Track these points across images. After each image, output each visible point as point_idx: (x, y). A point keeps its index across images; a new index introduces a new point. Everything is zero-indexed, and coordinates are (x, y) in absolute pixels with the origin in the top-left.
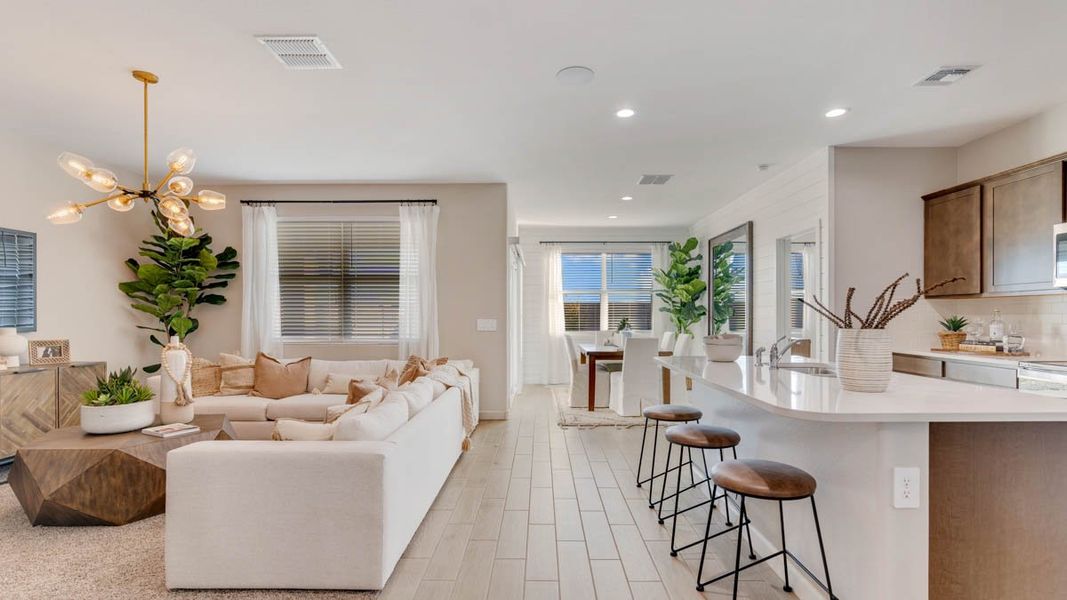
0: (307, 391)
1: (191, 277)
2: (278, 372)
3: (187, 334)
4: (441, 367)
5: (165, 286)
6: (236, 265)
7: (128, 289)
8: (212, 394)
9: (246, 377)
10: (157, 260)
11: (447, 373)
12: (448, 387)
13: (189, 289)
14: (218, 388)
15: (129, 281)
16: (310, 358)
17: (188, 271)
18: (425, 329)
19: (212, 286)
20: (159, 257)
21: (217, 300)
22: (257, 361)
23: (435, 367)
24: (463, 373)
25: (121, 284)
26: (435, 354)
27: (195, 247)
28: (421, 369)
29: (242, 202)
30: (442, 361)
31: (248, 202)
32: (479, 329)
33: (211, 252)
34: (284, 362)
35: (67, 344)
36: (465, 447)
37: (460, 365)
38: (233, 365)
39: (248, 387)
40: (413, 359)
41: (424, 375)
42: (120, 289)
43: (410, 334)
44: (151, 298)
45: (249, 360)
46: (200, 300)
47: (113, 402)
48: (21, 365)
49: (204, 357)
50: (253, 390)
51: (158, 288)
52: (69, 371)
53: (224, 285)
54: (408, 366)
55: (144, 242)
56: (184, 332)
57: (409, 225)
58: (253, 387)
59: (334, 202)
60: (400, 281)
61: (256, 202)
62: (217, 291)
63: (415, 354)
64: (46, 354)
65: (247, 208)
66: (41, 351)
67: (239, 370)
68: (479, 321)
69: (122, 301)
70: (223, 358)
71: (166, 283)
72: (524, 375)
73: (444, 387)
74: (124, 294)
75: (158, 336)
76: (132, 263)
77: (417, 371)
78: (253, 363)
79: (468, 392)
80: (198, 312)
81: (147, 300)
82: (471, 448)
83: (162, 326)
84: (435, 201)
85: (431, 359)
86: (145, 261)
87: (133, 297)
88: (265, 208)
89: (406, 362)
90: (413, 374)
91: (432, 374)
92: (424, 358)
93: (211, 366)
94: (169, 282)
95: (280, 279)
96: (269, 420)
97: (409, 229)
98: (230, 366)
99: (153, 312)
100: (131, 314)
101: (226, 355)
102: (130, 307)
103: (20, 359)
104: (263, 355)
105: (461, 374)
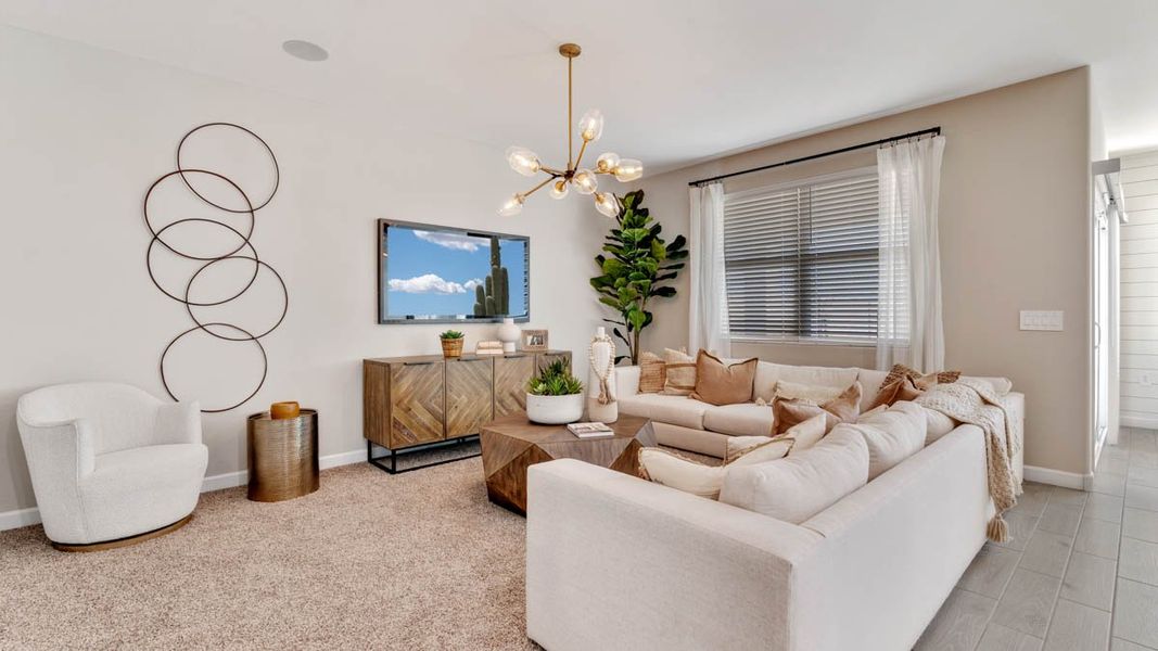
0: (752, 400)
1: (645, 270)
2: (718, 374)
3: (642, 327)
4: (945, 386)
5: (623, 279)
6: (686, 253)
7: (598, 283)
8: (657, 392)
9: (687, 378)
10: (617, 255)
11: (959, 399)
12: (957, 423)
13: (642, 281)
14: (663, 386)
15: (596, 276)
16: (756, 359)
17: (640, 262)
18: (920, 325)
19: (664, 277)
20: (617, 251)
21: (668, 292)
22: (699, 359)
23: (934, 385)
24: (992, 400)
25: (592, 279)
26: (938, 365)
27: (647, 237)
28: (909, 387)
29: (690, 184)
30: (948, 377)
31: (696, 184)
32: (1022, 327)
33: (662, 242)
34: (727, 362)
35: (546, 333)
36: (994, 532)
37: (986, 387)
38: (676, 362)
39: (689, 388)
40: (897, 370)
41: (912, 398)
42: (592, 283)
43: (895, 334)
44: (613, 292)
45: (692, 359)
46: (653, 294)
47: (546, 393)
48: (517, 351)
49: (654, 352)
50: (693, 391)
51: (617, 281)
52: (543, 358)
53: (673, 276)
54: (889, 380)
55: (607, 238)
56: (639, 325)
57: (894, 174)
58: (694, 389)
59: (787, 163)
60: (880, 257)
61: (704, 181)
62: (668, 283)
63: (903, 363)
64: (533, 343)
65: (694, 190)
66: (530, 338)
67: (682, 368)
68: (1022, 312)
69: (593, 295)
70: (667, 354)
71: (623, 276)
72: (1123, 410)
73: (950, 424)
74: (594, 289)
75: (619, 327)
76: (600, 259)
77: (901, 389)
78: (695, 362)
79: (1000, 434)
80: (652, 305)
81: (610, 293)
82: (1008, 538)
83: (622, 320)
84: (937, 130)
85: (930, 370)
86: (609, 255)
87: (601, 291)
88: (711, 186)
89: (887, 374)
90: (893, 394)
91: (926, 397)
92: (917, 368)
93: (657, 362)
94: (626, 275)
95: (726, 267)
96: (706, 429)
97: (894, 180)
98: (673, 363)
99: (615, 306)
100: (599, 306)
101: (671, 351)
102: (598, 301)
103: (516, 345)
104: (705, 352)
105: (986, 402)
